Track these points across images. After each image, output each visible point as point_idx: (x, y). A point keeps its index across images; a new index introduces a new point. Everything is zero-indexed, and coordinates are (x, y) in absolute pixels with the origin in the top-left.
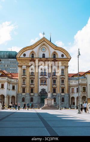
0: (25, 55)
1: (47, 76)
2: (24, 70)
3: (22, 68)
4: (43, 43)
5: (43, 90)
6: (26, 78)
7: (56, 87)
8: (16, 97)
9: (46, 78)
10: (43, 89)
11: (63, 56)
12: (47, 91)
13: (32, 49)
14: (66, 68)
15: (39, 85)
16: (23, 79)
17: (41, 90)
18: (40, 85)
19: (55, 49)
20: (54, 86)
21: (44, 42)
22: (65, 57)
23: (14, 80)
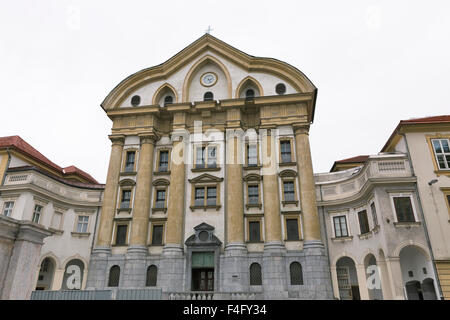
0: (136, 100)
1: (219, 169)
2: (131, 153)
3: (125, 148)
4: (205, 54)
5: (204, 230)
6: (134, 184)
7: (263, 215)
8: (86, 266)
9: (215, 179)
10: (203, 224)
11: (280, 88)
12: (219, 233)
13: (165, 78)
14: (299, 131)
15: (188, 209)
16: (125, 187)
17: (196, 228)
18: (193, 209)
19: (249, 66)
20: (252, 211)
21: (209, 53)
22: (290, 90)
23: (89, 196)
